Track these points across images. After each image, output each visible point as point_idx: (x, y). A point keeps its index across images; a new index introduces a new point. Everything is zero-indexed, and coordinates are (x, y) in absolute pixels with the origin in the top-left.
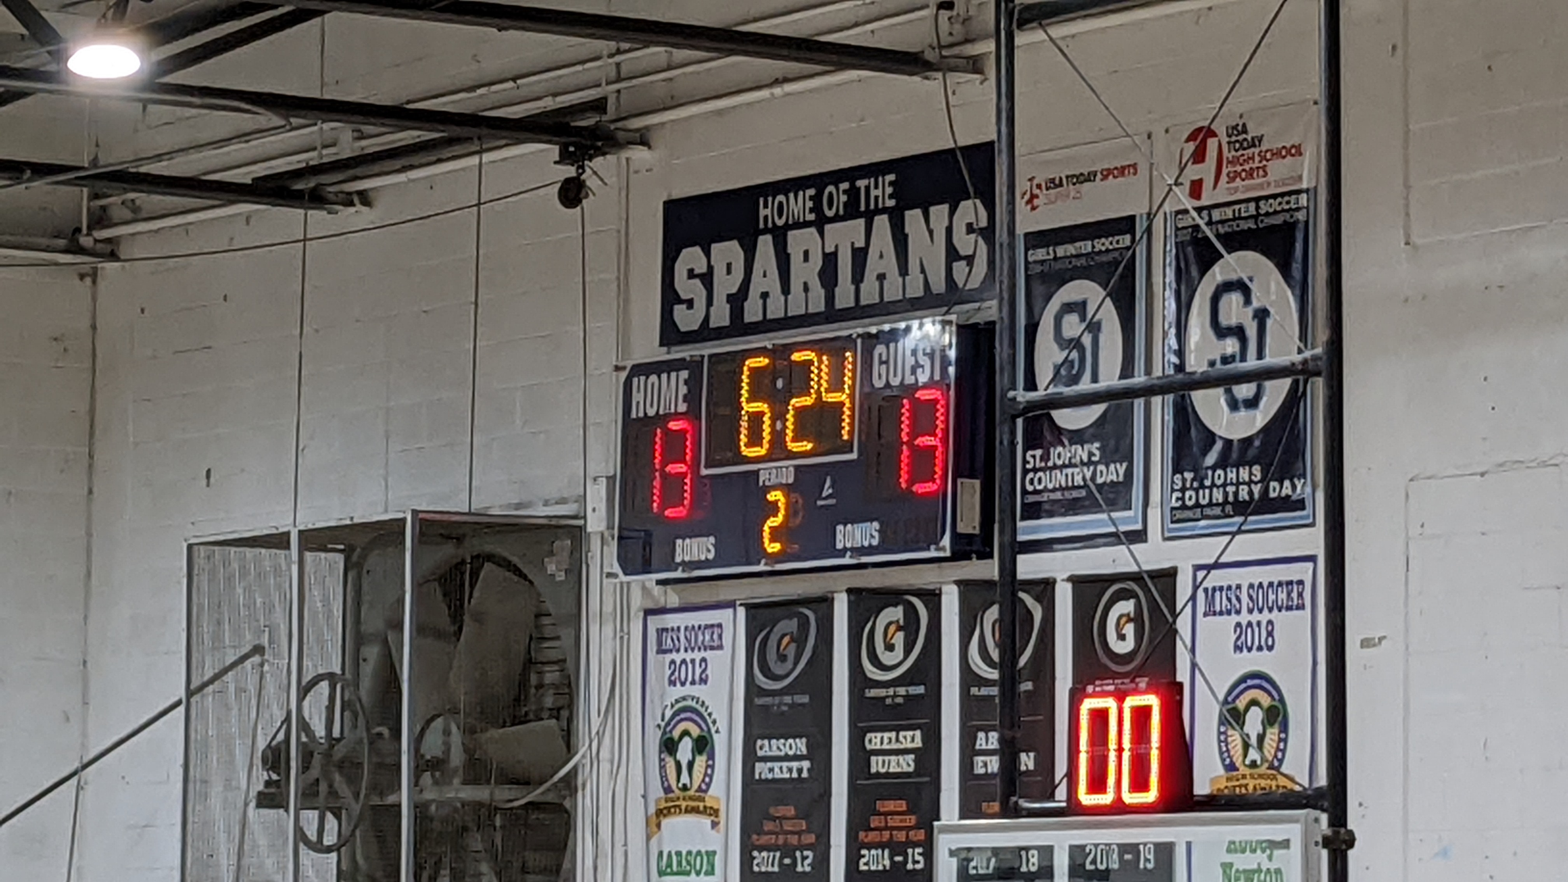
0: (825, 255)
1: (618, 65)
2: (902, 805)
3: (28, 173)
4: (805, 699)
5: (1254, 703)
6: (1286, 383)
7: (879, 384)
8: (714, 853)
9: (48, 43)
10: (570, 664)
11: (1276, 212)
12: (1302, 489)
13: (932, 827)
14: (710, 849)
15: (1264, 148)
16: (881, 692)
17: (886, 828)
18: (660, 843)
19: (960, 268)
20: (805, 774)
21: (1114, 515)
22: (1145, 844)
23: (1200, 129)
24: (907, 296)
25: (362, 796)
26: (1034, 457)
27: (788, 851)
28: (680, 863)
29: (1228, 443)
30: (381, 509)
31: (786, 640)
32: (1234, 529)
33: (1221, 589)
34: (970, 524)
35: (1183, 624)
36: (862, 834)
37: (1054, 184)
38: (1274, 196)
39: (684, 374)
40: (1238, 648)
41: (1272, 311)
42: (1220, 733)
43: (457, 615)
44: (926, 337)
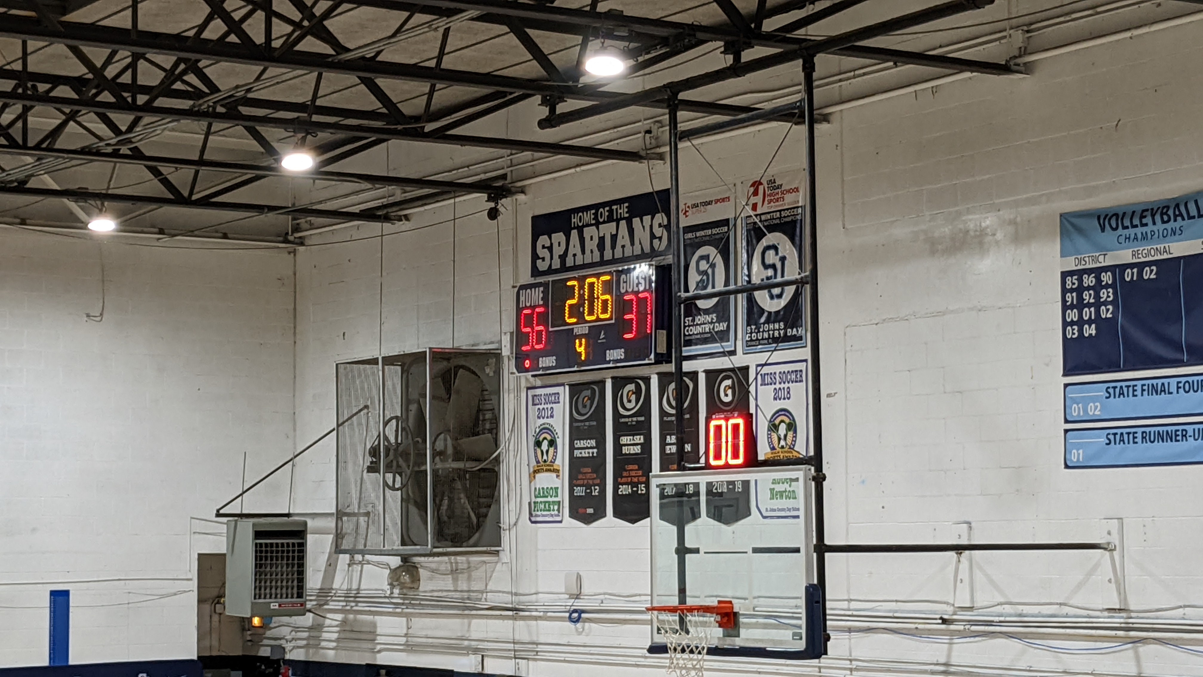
0: (600, 238)
1: (511, 160)
2: (636, 467)
3: (266, 210)
4: (595, 423)
5: (782, 421)
6: (793, 288)
7: (623, 291)
8: (558, 488)
9: (274, 155)
10: (496, 411)
11: (788, 216)
12: (801, 331)
13: (649, 475)
14: (556, 486)
15: (783, 189)
16: (626, 420)
17: (629, 477)
18: (535, 484)
19: (656, 242)
20: (595, 455)
21: (723, 344)
22: (738, 481)
23: (756, 182)
24: (635, 254)
25: (411, 468)
26: (688, 320)
27: (588, 487)
28: (543, 493)
29: (770, 313)
30: (416, 347)
31: (586, 399)
32: (773, 349)
33: (768, 374)
34: (662, 349)
35: (752, 389)
36: (619, 479)
37: (695, 206)
38: (787, 209)
39: (541, 289)
40: (775, 399)
41: (787, 256)
42: (768, 434)
43: (448, 391)
44: (642, 271)
